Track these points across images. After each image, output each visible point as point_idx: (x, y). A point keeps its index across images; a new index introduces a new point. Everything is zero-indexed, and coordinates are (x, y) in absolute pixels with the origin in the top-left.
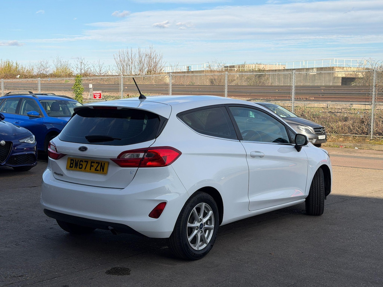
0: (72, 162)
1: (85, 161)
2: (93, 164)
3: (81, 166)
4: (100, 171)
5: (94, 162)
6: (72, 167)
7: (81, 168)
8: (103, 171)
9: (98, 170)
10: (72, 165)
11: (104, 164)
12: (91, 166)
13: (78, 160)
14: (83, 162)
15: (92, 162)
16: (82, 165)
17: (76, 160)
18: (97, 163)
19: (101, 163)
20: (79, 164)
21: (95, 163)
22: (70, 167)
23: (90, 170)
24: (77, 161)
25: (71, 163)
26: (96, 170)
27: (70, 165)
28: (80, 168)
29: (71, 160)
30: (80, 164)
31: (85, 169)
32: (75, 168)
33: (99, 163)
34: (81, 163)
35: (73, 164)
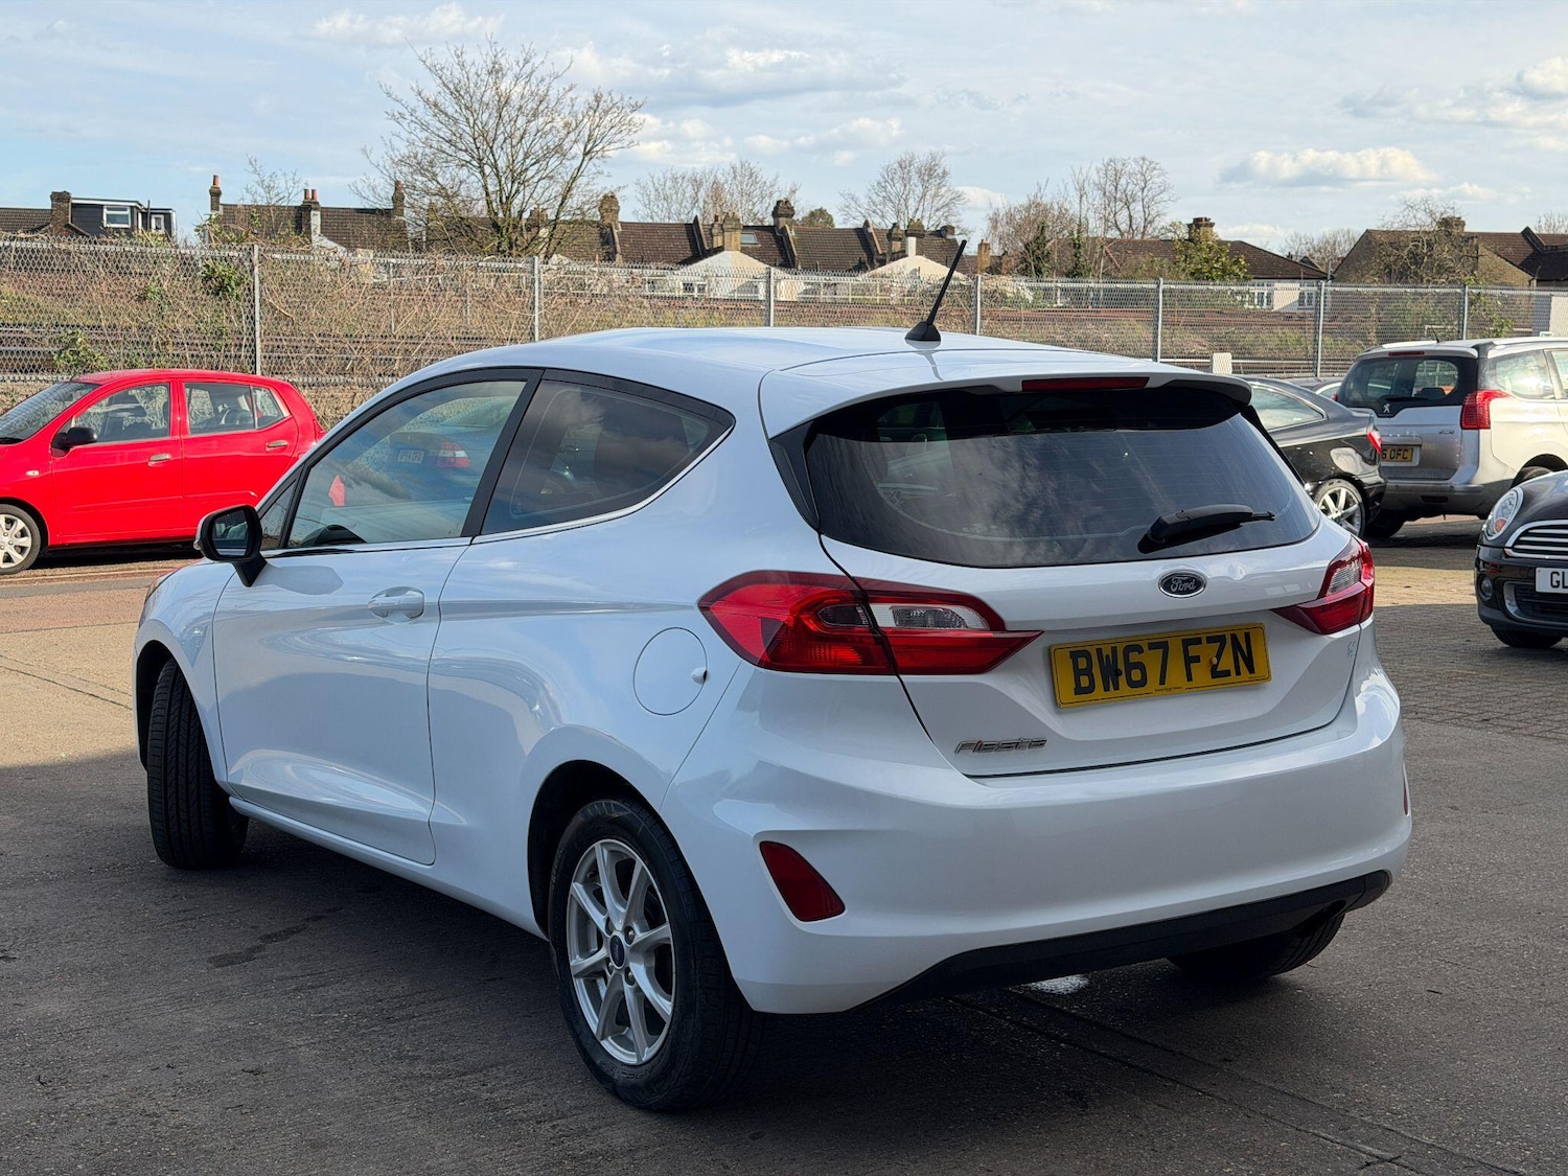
0: (1082, 664)
1: (1152, 646)
2: (1193, 650)
3: (1136, 675)
4: (1238, 673)
5: (1198, 641)
6: (1090, 689)
7: (1143, 683)
8: (1251, 670)
9: (1227, 673)
10: (1085, 681)
11: (1247, 636)
12: (1190, 660)
13: (1114, 650)
14: (1140, 650)
15: (1186, 643)
16: (1141, 666)
17: (1099, 651)
18: (1210, 640)
19: (1234, 637)
20: (1121, 666)
21: (1204, 641)
22: (1079, 690)
23: (1190, 679)
24: (1107, 651)
25: (1078, 673)
26: (1216, 673)
27: (1077, 681)
28: (1132, 684)
29: (1075, 656)
30: (1130, 667)
31: (1162, 682)
32: (1107, 689)
33: (1221, 640)
34: (1134, 657)
35: (1088, 672)
